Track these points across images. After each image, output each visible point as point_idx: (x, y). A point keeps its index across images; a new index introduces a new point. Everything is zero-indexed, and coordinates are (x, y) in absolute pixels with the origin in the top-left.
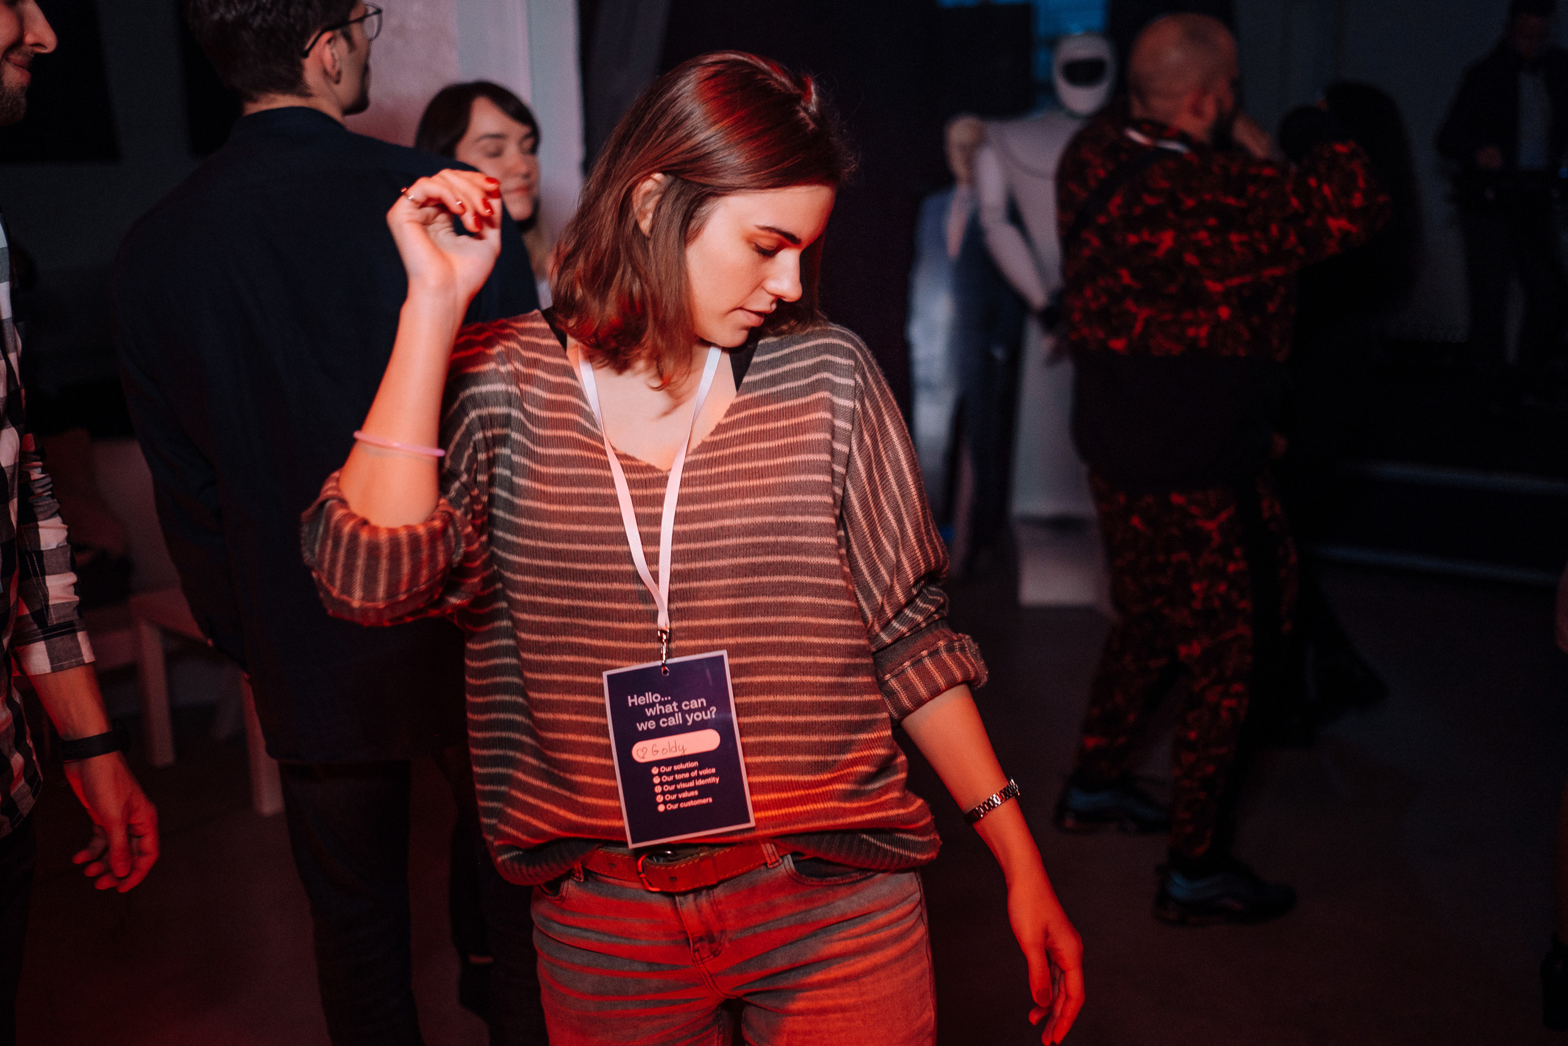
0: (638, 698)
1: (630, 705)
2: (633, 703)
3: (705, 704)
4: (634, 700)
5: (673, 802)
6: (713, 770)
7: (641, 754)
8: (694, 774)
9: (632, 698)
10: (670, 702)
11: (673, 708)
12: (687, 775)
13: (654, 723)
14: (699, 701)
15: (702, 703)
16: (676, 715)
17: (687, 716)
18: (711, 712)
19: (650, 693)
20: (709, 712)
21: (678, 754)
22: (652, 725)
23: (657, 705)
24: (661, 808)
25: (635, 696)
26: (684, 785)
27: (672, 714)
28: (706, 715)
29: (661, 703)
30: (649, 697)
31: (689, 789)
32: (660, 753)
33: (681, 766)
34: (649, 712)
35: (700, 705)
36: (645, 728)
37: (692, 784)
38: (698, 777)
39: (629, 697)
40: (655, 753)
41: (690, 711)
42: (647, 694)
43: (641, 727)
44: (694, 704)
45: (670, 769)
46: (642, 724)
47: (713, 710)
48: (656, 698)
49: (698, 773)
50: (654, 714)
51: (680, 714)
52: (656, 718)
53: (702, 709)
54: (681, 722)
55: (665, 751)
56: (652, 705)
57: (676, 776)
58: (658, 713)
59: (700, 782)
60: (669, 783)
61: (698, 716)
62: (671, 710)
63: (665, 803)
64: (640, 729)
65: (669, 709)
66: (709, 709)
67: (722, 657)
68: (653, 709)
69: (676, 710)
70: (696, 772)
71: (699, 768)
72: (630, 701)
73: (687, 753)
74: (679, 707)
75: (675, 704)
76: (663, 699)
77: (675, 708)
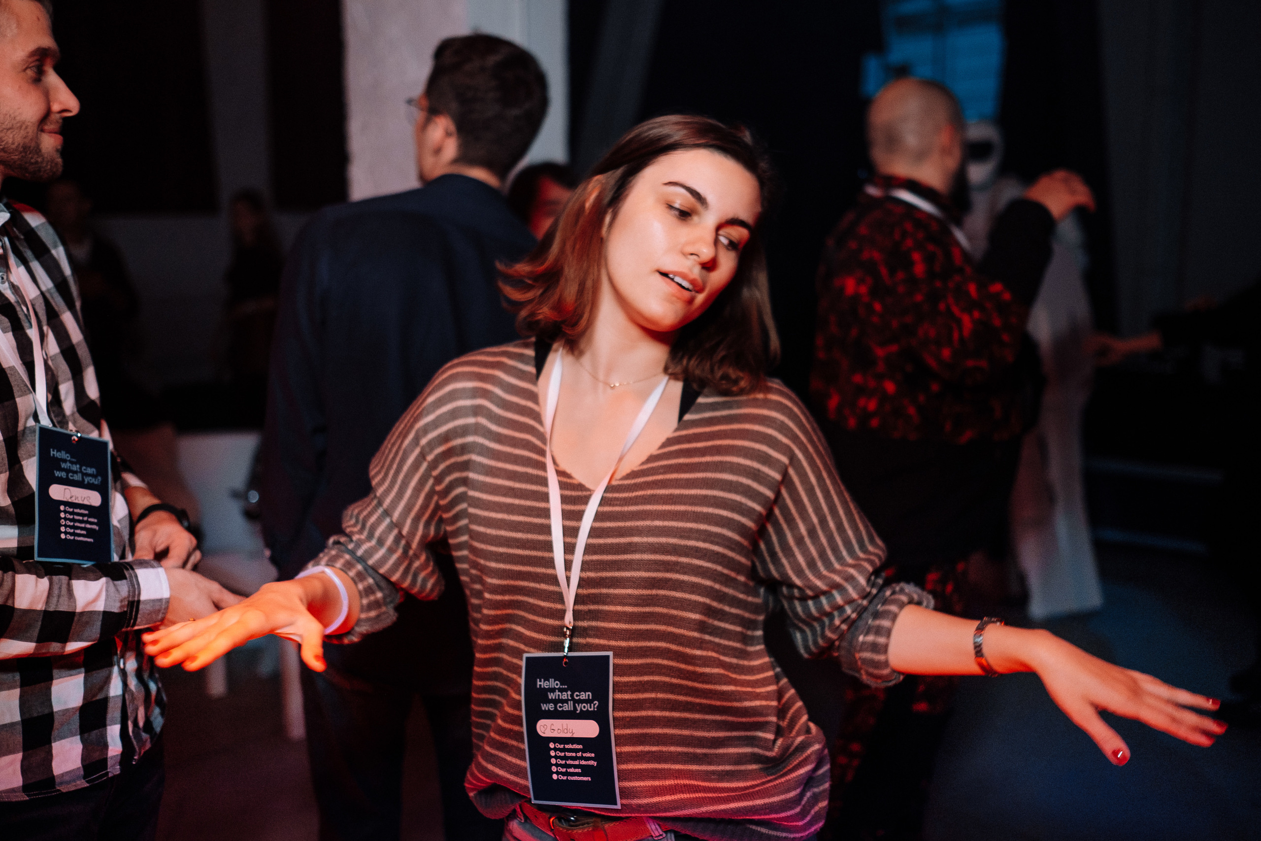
0: (544, 681)
1: (538, 687)
2: (540, 685)
3: (591, 698)
4: (541, 683)
5: (563, 774)
6: (593, 755)
7: (543, 730)
8: (579, 754)
9: (540, 681)
10: (565, 690)
11: (567, 695)
12: (574, 754)
13: (553, 706)
14: (587, 693)
15: (589, 695)
16: (569, 702)
17: (577, 705)
18: (594, 705)
19: (553, 680)
20: (592, 705)
21: (569, 735)
22: (551, 707)
23: (557, 691)
24: (555, 777)
25: (543, 680)
26: (571, 762)
27: (566, 701)
28: (591, 707)
29: (561, 690)
30: (553, 683)
31: (575, 766)
32: (556, 732)
33: (570, 746)
34: (551, 696)
35: (587, 698)
36: (547, 709)
37: (577, 763)
38: (582, 758)
39: (538, 680)
40: (552, 731)
41: (581, 701)
42: (551, 680)
43: (544, 707)
44: (584, 696)
45: (562, 746)
46: (545, 705)
47: (596, 704)
48: (557, 684)
49: (582, 755)
50: (554, 698)
51: (572, 702)
52: (556, 702)
53: (587, 701)
54: (572, 709)
55: (559, 731)
56: (553, 690)
57: (566, 753)
58: (557, 698)
59: (583, 763)
60: (562, 758)
61: (584, 707)
62: (566, 698)
63: (557, 773)
64: (543, 709)
65: (565, 696)
66: (593, 703)
67: (608, 657)
68: (554, 694)
69: (570, 698)
70: (580, 753)
71: (583, 751)
72: (539, 683)
73: (575, 736)
74: (572, 696)
75: (569, 693)
76: (561, 687)
77: (569, 696)
